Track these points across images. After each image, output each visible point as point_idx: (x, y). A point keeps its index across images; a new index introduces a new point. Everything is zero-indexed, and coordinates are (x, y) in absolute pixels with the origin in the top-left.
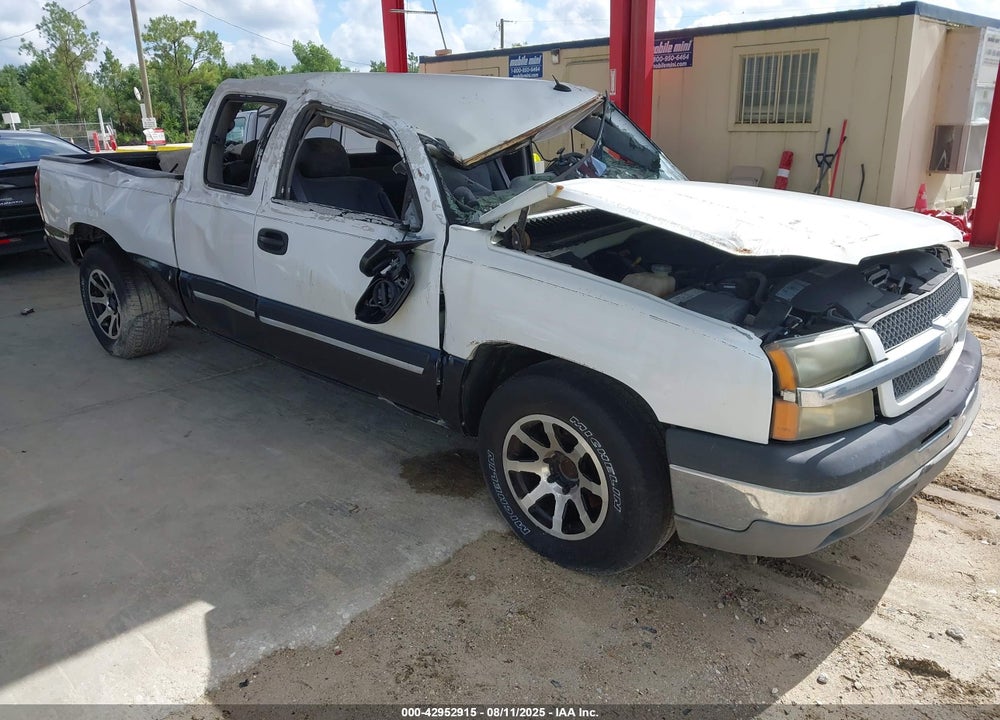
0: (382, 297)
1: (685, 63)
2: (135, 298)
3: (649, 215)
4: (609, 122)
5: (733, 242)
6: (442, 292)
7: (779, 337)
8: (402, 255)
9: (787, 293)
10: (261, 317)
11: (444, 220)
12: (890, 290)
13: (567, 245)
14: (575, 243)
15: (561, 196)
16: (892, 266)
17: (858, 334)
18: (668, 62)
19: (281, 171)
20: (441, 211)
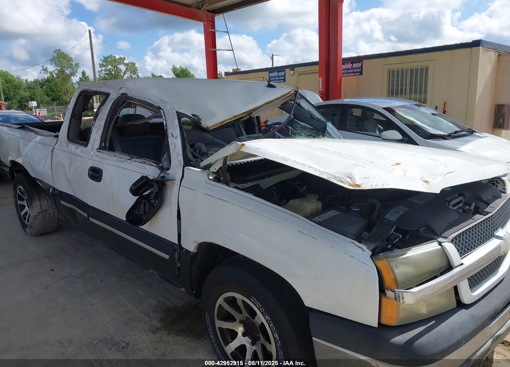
0: (142, 210)
1: (359, 74)
2: (37, 202)
3: (295, 161)
4: (299, 105)
5: (349, 180)
6: (178, 207)
7: (385, 250)
8: (156, 186)
9: (392, 216)
10: (90, 218)
11: (182, 164)
12: (464, 211)
13: (257, 179)
14: (263, 178)
15: (244, 150)
16: (466, 194)
17: (440, 247)
18: (350, 73)
19: (103, 133)
20: (181, 158)
